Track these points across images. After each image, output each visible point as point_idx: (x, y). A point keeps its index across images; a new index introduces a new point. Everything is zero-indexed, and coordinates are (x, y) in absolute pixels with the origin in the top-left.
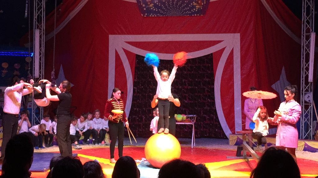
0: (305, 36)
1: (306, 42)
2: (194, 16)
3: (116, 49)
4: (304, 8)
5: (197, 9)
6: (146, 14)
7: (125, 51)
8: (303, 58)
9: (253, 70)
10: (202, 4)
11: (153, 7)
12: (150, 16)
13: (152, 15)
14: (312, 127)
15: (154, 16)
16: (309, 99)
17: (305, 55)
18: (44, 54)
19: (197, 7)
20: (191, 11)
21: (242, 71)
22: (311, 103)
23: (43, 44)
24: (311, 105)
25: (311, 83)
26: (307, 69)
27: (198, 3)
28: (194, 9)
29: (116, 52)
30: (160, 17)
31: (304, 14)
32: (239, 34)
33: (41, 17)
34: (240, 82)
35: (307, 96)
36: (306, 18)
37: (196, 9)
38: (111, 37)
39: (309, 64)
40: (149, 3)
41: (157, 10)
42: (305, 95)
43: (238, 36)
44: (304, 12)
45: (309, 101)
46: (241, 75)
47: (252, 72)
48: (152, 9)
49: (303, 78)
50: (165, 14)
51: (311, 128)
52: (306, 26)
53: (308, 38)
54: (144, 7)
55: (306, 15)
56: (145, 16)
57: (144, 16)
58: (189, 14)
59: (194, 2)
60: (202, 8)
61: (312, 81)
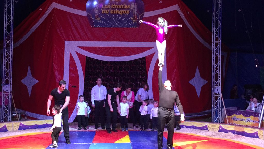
0: (215, 43)
4: (214, 22)
5: (133, 22)
8: (213, 60)
12: (98, 27)
14: (220, 113)
18: (12, 57)
19: (133, 21)
20: (129, 24)
22: (220, 95)
23: (11, 48)
24: (219, 96)
27: (134, 18)
29: (70, 54)
30: (105, 28)
33: (10, 27)
35: (216, 89)
36: (216, 30)
38: (66, 43)
40: (97, 17)
41: (103, 23)
44: (214, 25)
45: (218, 93)
49: (213, 75)
50: (109, 26)
52: (216, 36)
54: (93, 20)
58: (127, 26)
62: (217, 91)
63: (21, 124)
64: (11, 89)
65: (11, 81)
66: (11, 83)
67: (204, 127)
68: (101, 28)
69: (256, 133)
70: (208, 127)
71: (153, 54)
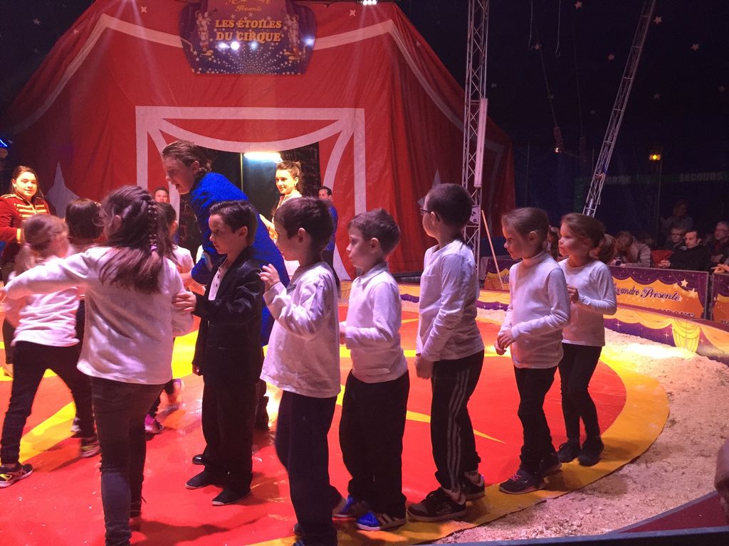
1: (471, 117)
2: (286, 74)
3: (148, 133)
4: (469, 57)
5: (291, 62)
6: (200, 69)
7: (165, 136)
8: (466, 146)
9: (387, 172)
10: (300, 54)
11: (213, 57)
12: (208, 72)
13: (210, 71)
15: (215, 72)
16: (475, 217)
17: (471, 140)
19: (290, 58)
20: (280, 66)
21: (368, 174)
22: (478, 225)
24: (477, 228)
25: (479, 188)
26: (473, 165)
27: (292, 52)
28: (286, 63)
29: (149, 137)
30: (225, 76)
31: (469, 67)
32: (363, 110)
34: (364, 194)
36: (473, 73)
37: (289, 63)
38: (140, 111)
39: (475, 155)
40: (205, 49)
41: (219, 63)
43: (361, 112)
44: (469, 62)
45: (475, 220)
46: (367, 181)
47: (384, 176)
48: (210, 59)
49: (465, 181)
50: (234, 70)
52: (473, 88)
53: (475, 109)
54: (196, 56)
55: (473, 67)
56: (198, 72)
57: (196, 71)
58: (277, 70)
59: (285, 50)
60: (299, 61)
68: (216, 74)
71: (336, 136)
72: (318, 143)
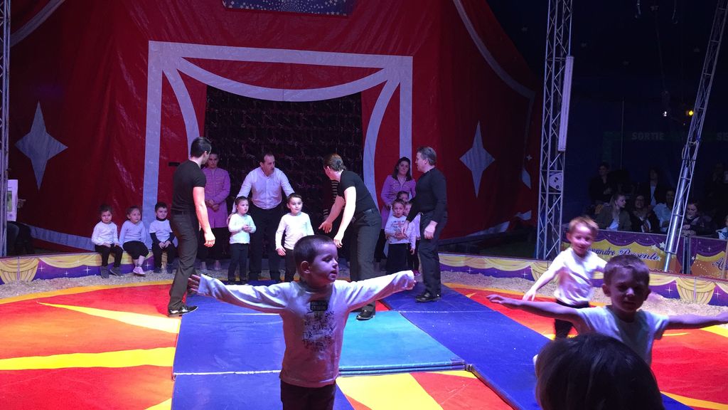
0: (554, 62)
2: (330, 12)
3: (163, 74)
6: (233, 3)
7: (184, 77)
12: (242, 7)
13: (245, 6)
14: (560, 236)
15: (250, 7)
16: (558, 183)
18: (8, 74)
20: (324, 5)
22: (560, 192)
23: (7, 50)
24: (558, 196)
25: (563, 152)
26: (557, 127)
28: (331, 2)
29: (165, 79)
30: (261, 12)
31: (551, 21)
32: (411, 58)
35: (553, 178)
38: (153, 46)
39: (560, 116)
42: (550, 176)
44: (552, 15)
45: (558, 187)
49: (545, 142)
50: (272, 6)
51: (559, 239)
56: (231, 7)
57: (228, 5)
58: (318, 10)
60: (345, 1)
61: (564, 150)
62: (555, 181)
63: (41, 264)
64: (7, 165)
65: (5, 146)
66: (5, 150)
67: (523, 271)
68: (250, 10)
69: (673, 285)
70: (532, 271)
71: (381, 87)
72: (360, 93)
